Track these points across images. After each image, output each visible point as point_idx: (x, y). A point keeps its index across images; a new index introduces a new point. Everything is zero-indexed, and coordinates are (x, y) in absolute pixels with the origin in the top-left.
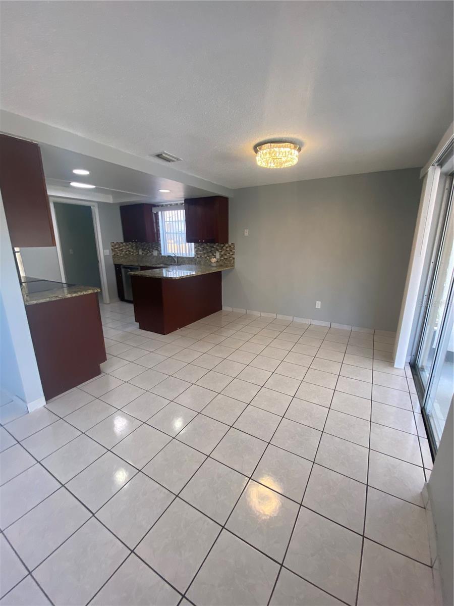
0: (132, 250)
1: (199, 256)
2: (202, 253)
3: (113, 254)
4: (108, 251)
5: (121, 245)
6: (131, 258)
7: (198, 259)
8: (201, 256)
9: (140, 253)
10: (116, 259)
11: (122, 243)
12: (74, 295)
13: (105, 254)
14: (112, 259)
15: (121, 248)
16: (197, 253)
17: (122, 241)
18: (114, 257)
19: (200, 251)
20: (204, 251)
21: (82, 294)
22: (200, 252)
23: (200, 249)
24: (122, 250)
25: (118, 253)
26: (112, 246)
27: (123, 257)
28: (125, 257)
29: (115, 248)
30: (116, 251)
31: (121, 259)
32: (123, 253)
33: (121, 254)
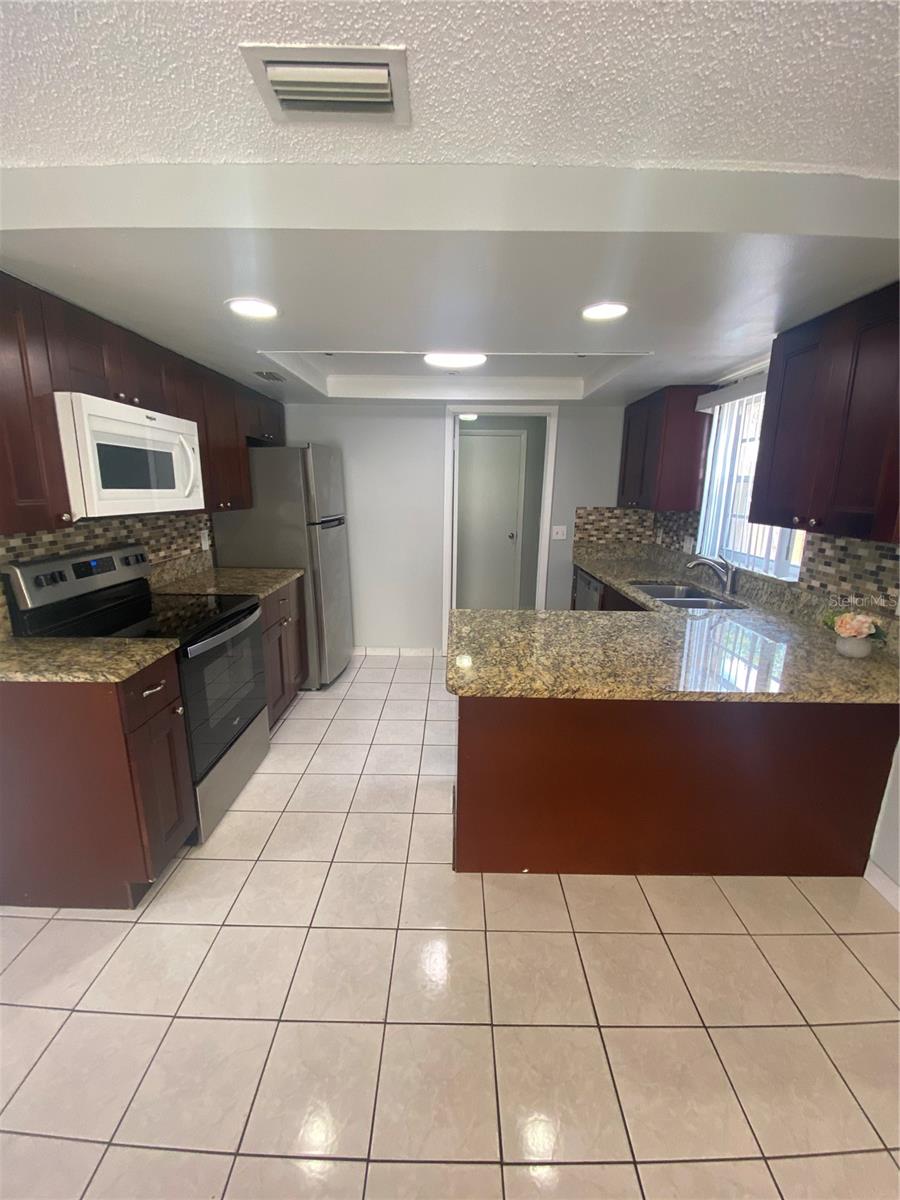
0: (640, 530)
1: (816, 583)
2: (831, 570)
3: (577, 539)
4: (563, 529)
5: (608, 514)
6: (629, 551)
7: (805, 597)
8: (823, 586)
9: (659, 541)
10: (582, 550)
11: (611, 510)
12: (34, 678)
13: (554, 537)
14: (571, 552)
15: (604, 524)
16: (808, 570)
17: (614, 504)
18: (577, 545)
19: (828, 564)
20: (845, 567)
21: (56, 679)
22: (822, 568)
23: (829, 552)
24: (606, 530)
25: (592, 536)
26: (580, 518)
27: (606, 546)
28: (611, 547)
29: (587, 524)
30: (586, 529)
31: (598, 551)
32: (607, 536)
33: (601, 539)
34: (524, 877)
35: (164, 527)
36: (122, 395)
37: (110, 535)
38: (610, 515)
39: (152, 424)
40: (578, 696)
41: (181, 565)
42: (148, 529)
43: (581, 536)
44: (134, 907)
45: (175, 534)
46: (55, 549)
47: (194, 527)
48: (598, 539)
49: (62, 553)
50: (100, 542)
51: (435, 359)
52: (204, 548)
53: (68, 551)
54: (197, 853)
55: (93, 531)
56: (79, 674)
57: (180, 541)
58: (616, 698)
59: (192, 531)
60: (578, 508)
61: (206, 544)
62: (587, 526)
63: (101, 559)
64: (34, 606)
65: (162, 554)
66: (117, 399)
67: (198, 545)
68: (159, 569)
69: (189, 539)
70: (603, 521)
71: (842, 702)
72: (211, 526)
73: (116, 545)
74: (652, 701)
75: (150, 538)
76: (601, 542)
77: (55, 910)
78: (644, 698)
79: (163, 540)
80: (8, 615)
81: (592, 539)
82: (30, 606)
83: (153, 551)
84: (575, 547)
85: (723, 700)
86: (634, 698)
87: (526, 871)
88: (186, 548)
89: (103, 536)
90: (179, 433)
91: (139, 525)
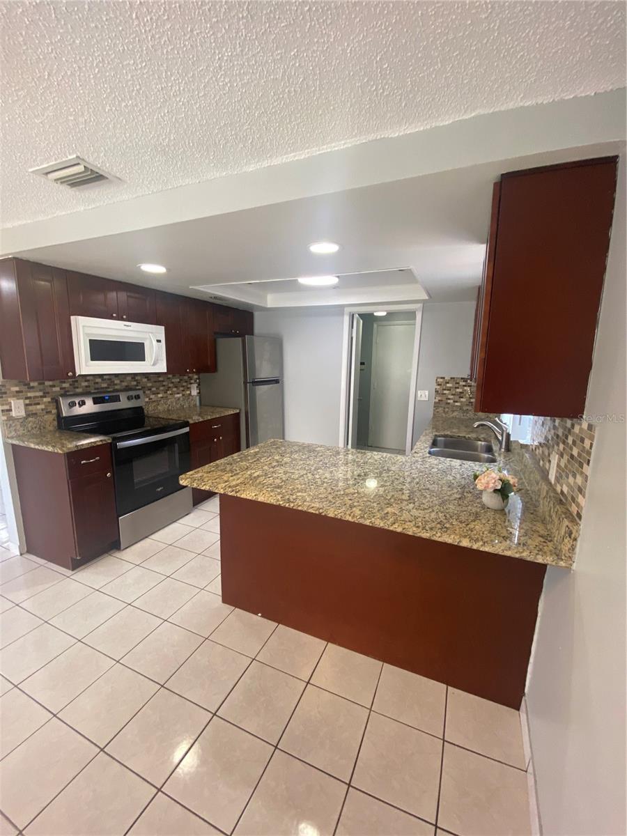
3: (437, 401)
4: (426, 393)
5: (462, 383)
13: (419, 398)
14: (431, 410)
15: (459, 390)
17: (467, 376)
25: (449, 399)
26: (439, 385)
27: (461, 407)
28: (465, 408)
29: (445, 390)
30: (445, 394)
31: (453, 411)
32: (462, 399)
33: (457, 402)
34: (258, 619)
35: (163, 381)
36: (114, 315)
37: (124, 384)
38: (464, 383)
39: (128, 328)
40: (238, 495)
41: (172, 402)
42: (151, 382)
43: (440, 399)
44: (73, 570)
45: (171, 385)
46: (88, 389)
47: (186, 382)
48: (454, 402)
49: (92, 391)
50: (116, 387)
51: (303, 281)
52: (192, 394)
53: (96, 391)
54: (118, 554)
55: (114, 382)
56: (50, 447)
57: (175, 389)
58: (259, 500)
59: (184, 384)
60: (438, 378)
61: (194, 392)
62: (445, 392)
63: (113, 396)
64: (67, 415)
65: (160, 395)
66: (112, 318)
67: (188, 392)
68: (155, 404)
69: (182, 389)
70: (458, 388)
71: (410, 533)
72: (199, 382)
73: (128, 389)
74: (279, 506)
75: (152, 387)
76: (456, 404)
77: (46, 562)
78: (275, 503)
79: (162, 388)
80: (56, 419)
81: (449, 401)
82: (64, 415)
83: (153, 394)
84: (435, 407)
85: (323, 514)
86: (269, 502)
87: (260, 615)
88: (178, 393)
89: (119, 384)
90: (149, 332)
91: (145, 380)
